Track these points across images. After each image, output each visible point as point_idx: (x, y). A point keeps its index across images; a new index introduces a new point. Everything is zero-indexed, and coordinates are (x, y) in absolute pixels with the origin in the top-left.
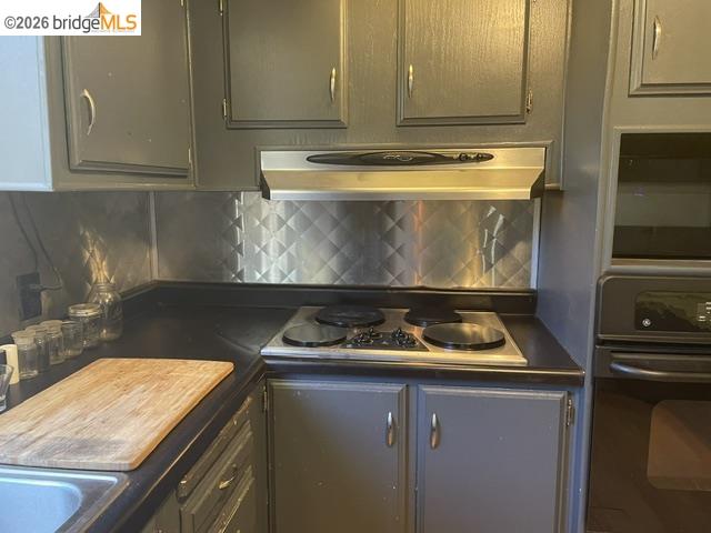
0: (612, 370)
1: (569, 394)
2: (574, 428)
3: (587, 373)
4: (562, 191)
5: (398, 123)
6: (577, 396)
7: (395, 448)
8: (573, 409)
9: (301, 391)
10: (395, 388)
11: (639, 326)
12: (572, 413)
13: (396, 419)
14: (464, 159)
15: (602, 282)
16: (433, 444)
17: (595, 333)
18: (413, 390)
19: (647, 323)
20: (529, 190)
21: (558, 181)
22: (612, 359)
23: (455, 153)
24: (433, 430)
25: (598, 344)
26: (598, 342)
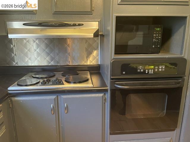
0: (115, 87)
1: (105, 94)
2: (106, 104)
3: (109, 88)
4: (104, 35)
5: (53, 13)
6: (107, 94)
7: (54, 115)
8: (106, 98)
9: (22, 101)
10: (53, 97)
11: (122, 74)
12: (105, 100)
13: (54, 106)
14: (75, 25)
15: (112, 61)
16: (66, 112)
17: (110, 77)
18: (59, 97)
19: (124, 73)
20: (93, 34)
21: (102, 32)
22: (115, 84)
23: (72, 23)
24: (66, 108)
25: (111, 80)
26: (112, 79)
